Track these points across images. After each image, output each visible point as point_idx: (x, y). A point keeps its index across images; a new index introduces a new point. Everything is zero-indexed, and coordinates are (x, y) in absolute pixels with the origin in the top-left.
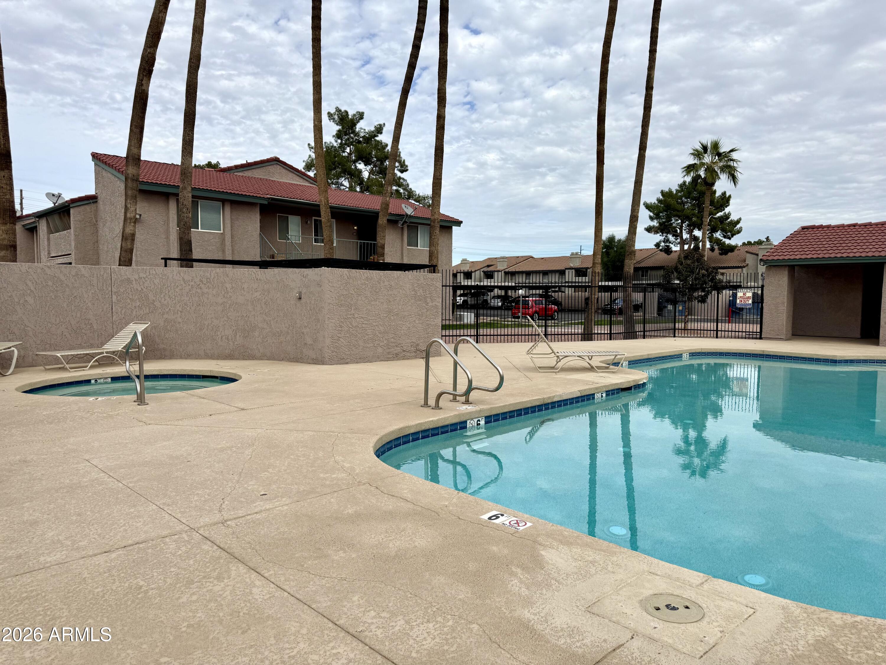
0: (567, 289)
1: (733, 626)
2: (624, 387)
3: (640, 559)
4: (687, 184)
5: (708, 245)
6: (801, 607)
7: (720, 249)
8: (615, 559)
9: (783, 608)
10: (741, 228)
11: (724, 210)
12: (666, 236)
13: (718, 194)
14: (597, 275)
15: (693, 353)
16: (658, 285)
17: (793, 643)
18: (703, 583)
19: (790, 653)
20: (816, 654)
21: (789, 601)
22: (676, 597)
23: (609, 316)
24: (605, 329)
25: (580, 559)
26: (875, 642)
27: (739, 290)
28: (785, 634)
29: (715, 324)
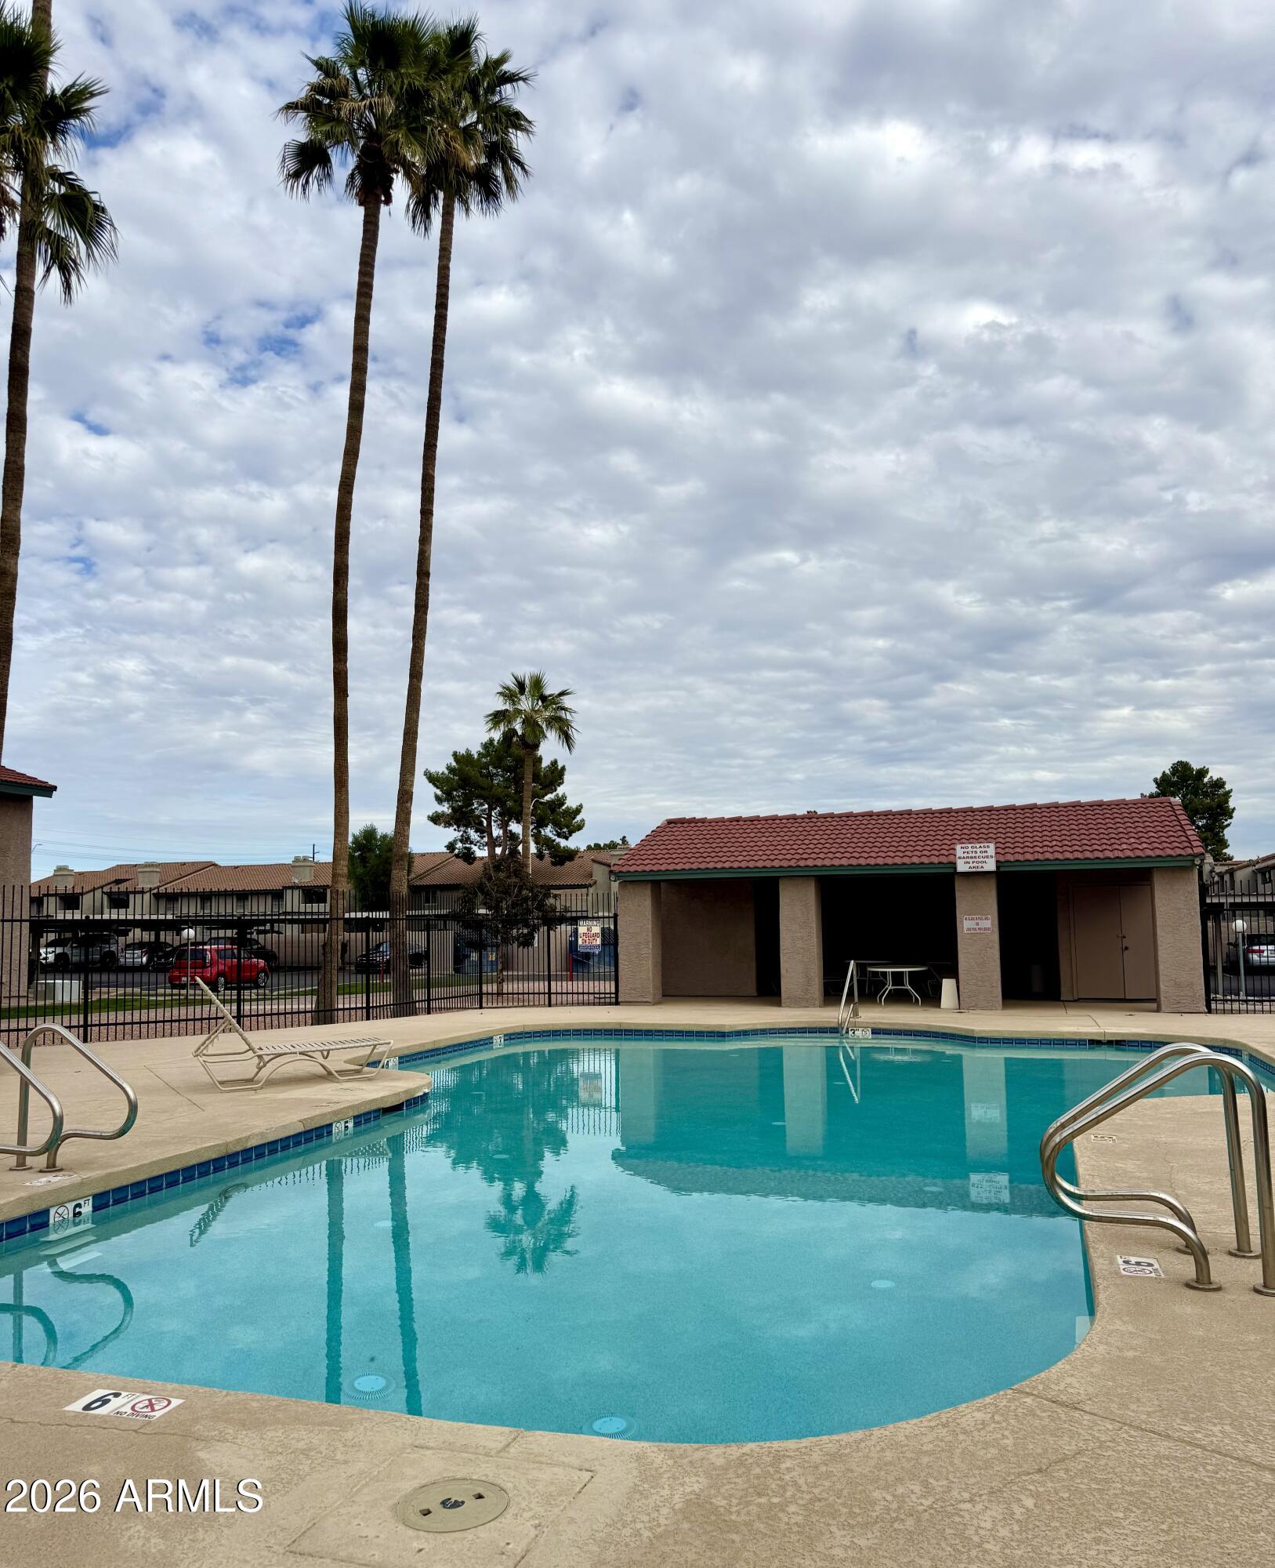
0: (289, 926)
1: (556, 1510)
2: (388, 1105)
3: (398, 1424)
4: (495, 743)
5: (533, 849)
6: (665, 1450)
7: (552, 855)
8: (350, 1435)
9: (639, 1458)
10: (583, 821)
11: (556, 790)
12: (465, 832)
13: (545, 763)
14: (341, 897)
15: (511, 1034)
16: (453, 917)
17: (652, 1516)
18: (508, 1445)
19: (646, 1534)
20: (686, 1526)
21: (645, 1444)
22: (462, 1482)
23: (364, 976)
24: (359, 1001)
25: (280, 1450)
26: (771, 1481)
27: (581, 923)
28: (640, 1504)
29: (546, 983)
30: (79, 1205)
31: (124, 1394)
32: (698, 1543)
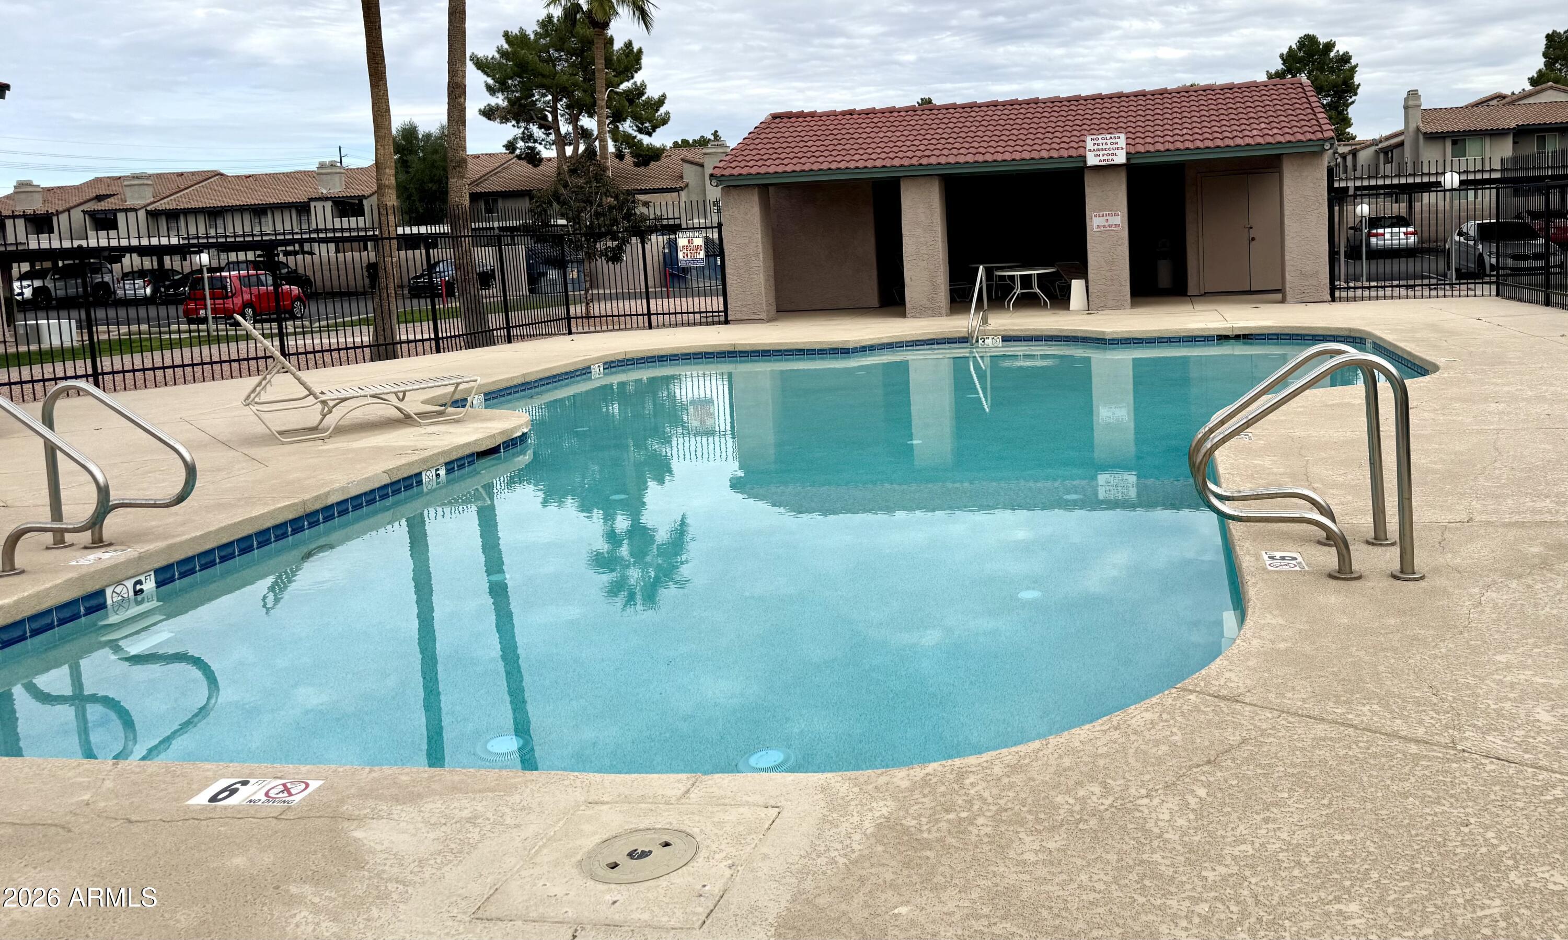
0: (323, 246)
1: (748, 849)
2: (483, 448)
3: (566, 783)
4: (555, 21)
5: (611, 147)
6: (849, 779)
7: (634, 155)
8: (517, 798)
9: (824, 789)
10: (667, 113)
11: (633, 77)
12: (526, 128)
13: (618, 45)
14: (390, 212)
15: (611, 362)
16: (525, 230)
17: (845, 843)
18: (688, 791)
19: (841, 860)
20: (880, 848)
21: (829, 775)
22: (644, 833)
23: (429, 301)
24: (424, 331)
25: (443, 821)
26: (957, 797)
27: (681, 235)
28: (831, 833)
29: (645, 301)
30: (139, 582)
31: (252, 781)
32: (894, 863)
